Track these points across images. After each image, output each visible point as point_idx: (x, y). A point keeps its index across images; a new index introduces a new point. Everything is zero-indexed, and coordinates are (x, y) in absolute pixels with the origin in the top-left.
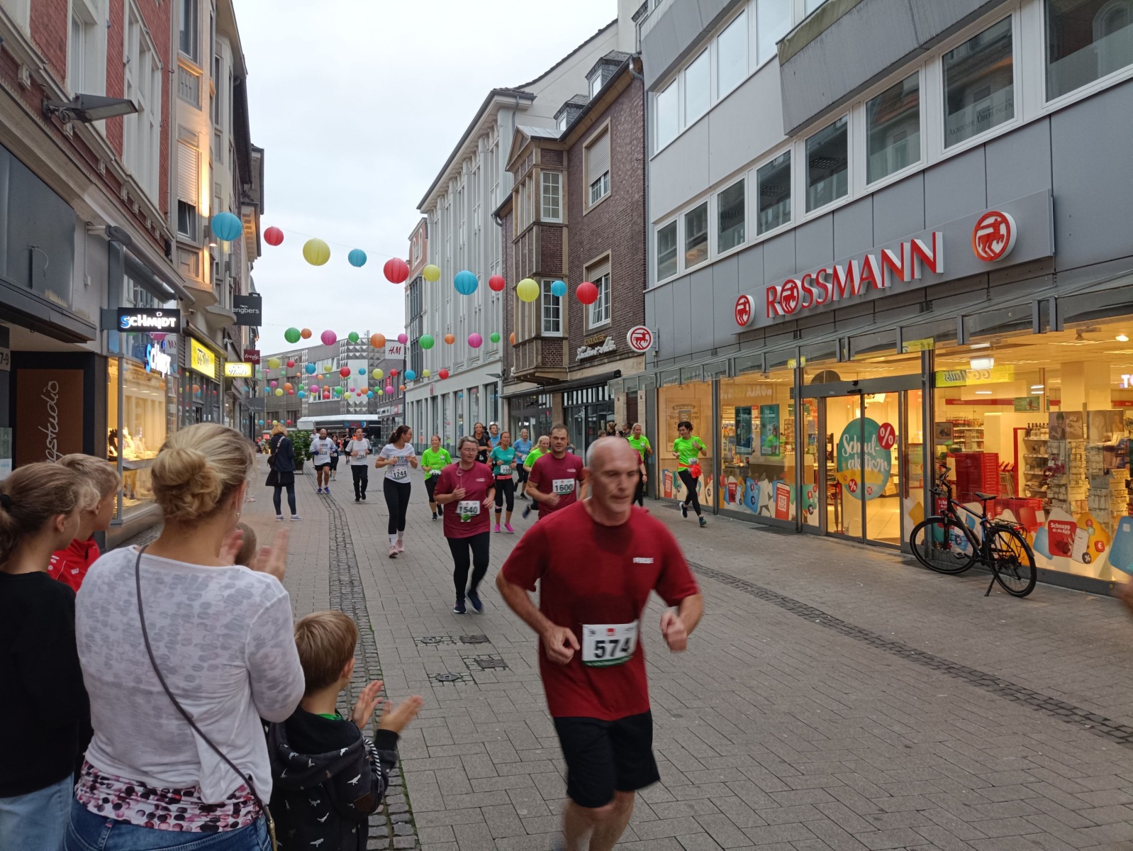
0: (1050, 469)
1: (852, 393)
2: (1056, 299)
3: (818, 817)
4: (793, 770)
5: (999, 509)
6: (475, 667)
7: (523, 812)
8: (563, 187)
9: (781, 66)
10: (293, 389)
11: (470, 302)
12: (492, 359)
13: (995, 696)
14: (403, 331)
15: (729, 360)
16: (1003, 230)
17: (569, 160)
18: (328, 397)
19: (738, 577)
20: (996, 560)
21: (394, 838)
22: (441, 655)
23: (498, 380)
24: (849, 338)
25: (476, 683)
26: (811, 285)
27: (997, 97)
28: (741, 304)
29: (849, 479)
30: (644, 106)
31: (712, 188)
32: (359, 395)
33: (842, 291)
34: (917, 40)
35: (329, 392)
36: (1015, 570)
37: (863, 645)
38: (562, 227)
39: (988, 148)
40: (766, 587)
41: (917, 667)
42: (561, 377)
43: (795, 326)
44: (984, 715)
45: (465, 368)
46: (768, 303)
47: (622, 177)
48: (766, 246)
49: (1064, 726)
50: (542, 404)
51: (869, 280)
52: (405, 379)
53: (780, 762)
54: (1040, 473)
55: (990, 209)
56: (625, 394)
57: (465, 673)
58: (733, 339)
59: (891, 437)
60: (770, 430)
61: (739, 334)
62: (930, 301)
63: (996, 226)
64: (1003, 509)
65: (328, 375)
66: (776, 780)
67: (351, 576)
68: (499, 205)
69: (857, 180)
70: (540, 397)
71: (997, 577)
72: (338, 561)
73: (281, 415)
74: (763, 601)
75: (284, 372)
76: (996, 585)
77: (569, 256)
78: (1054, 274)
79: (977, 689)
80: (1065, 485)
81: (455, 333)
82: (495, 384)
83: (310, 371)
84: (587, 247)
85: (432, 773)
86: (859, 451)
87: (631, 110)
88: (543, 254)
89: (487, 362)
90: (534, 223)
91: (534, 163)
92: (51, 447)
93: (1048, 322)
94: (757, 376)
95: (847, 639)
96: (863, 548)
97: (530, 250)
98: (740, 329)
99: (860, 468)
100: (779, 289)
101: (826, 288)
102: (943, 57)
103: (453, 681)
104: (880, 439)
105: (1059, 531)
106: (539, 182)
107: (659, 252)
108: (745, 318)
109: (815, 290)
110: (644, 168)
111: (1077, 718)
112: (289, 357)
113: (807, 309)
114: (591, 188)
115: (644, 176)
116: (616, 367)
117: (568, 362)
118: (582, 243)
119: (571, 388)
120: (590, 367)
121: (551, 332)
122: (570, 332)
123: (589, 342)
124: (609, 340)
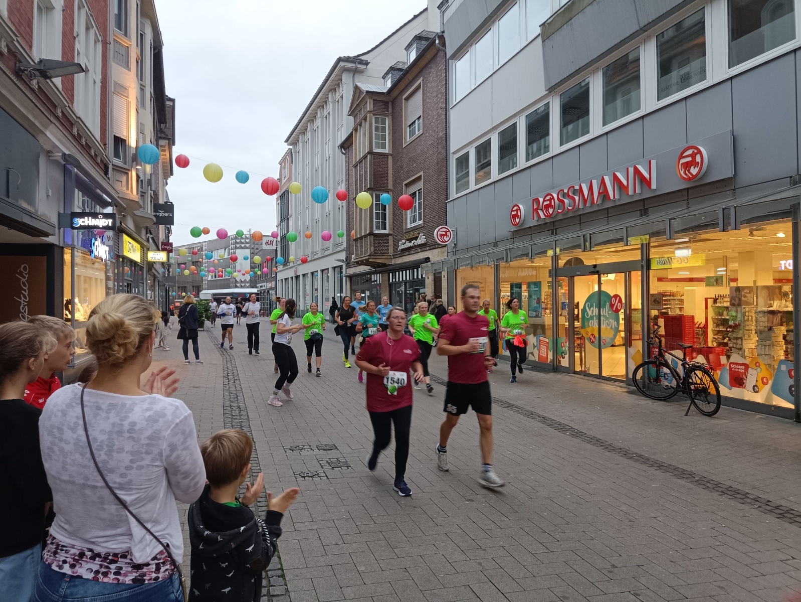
0: (730, 327)
1: (592, 273)
2: (735, 207)
3: (569, 571)
4: (551, 538)
5: (694, 354)
6: (327, 467)
7: (362, 569)
8: (389, 127)
9: (543, 42)
10: (197, 270)
11: (323, 209)
12: (338, 249)
13: (691, 486)
14: (275, 229)
15: (506, 250)
16: (698, 159)
17: (393, 108)
18: (222, 276)
19: (512, 403)
20: (692, 390)
21: (271, 588)
22: (303, 458)
23: (343, 264)
24: (590, 234)
25: (328, 478)
26: (564, 197)
27: (695, 65)
28: (515, 211)
29: (590, 334)
30: (447, 70)
31: (494, 128)
32: (244, 275)
33: (585, 201)
34: (639, 24)
35: (222, 272)
36: (706, 397)
37: (600, 449)
38: (387, 156)
39: (688, 101)
40: (533, 410)
41: (638, 465)
42: (388, 262)
43: (552, 226)
44: (685, 499)
45: (319, 255)
46: (534, 210)
47: (431, 119)
48: (532, 169)
49: (740, 506)
50: (374, 281)
51: (604, 194)
52: (276, 263)
53: (542, 532)
54: (723, 330)
55: (690, 144)
56: (433, 274)
57: (320, 471)
58: (509, 235)
59: (619, 304)
60: (535, 299)
61: (513, 232)
62: (647, 209)
63: (693, 156)
64: (698, 354)
65: (221, 261)
66: (540, 545)
67: (239, 403)
68: (343, 139)
69: (596, 124)
70: (373, 276)
71: (693, 402)
72: (230, 392)
73: (188, 289)
74: (530, 420)
75: (190, 259)
76: (693, 407)
77: (393, 176)
78: (733, 190)
79: (679, 481)
80: (741, 338)
81: (312, 231)
82: (341, 267)
83: (209, 257)
84: (406, 170)
85: (297, 541)
86: (597, 314)
87: (437, 72)
88: (375, 175)
89: (335, 251)
90: (368, 153)
91: (368, 110)
92: (23, 311)
93: (729, 224)
94: (525, 262)
95: (589, 446)
96: (599, 382)
97: (366, 172)
98: (514, 229)
99: (597, 326)
100: (541, 200)
101: (574, 199)
102: (657, 36)
103: (311, 477)
104: (612, 306)
105: (736, 370)
106: (372, 123)
107: (457, 174)
108: (517, 220)
109: (566, 201)
110: (446, 114)
111: (749, 501)
112: (193, 248)
113: (560, 214)
114: (408, 128)
115: (446, 120)
116: (426, 255)
117: (392, 252)
118: (402, 167)
119: (396, 270)
120: (408, 255)
121: (381, 230)
122: (394, 230)
123: (408, 237)
124: (421, 236)
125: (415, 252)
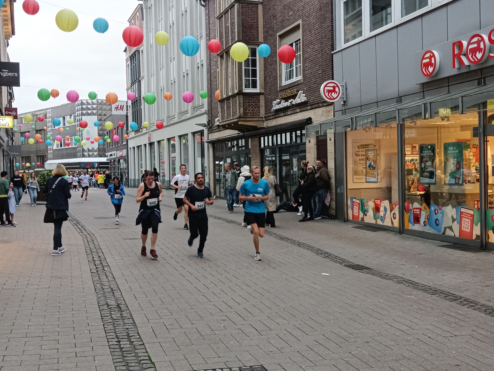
10: (42, 139)
18: (68, 145)
23: (204, 128)
32: (92, 142)
42: (259, 125)
50: (242, 147)
56: (315, 137)
65: (68, 128)
77: (264, 27)
82: (202, 132)
84: (280, 19)
90: (236, 1)
97: (233, 24)
108: (431, 69)
116: (307, 115)
117: (264, 113)
118: (274, 16)
119: (268, 133)
120: (284, 116)
121: (251, 89)
122: (265, 89)
123: (283, 95)
124: (301, 94)
125: (292, 112)
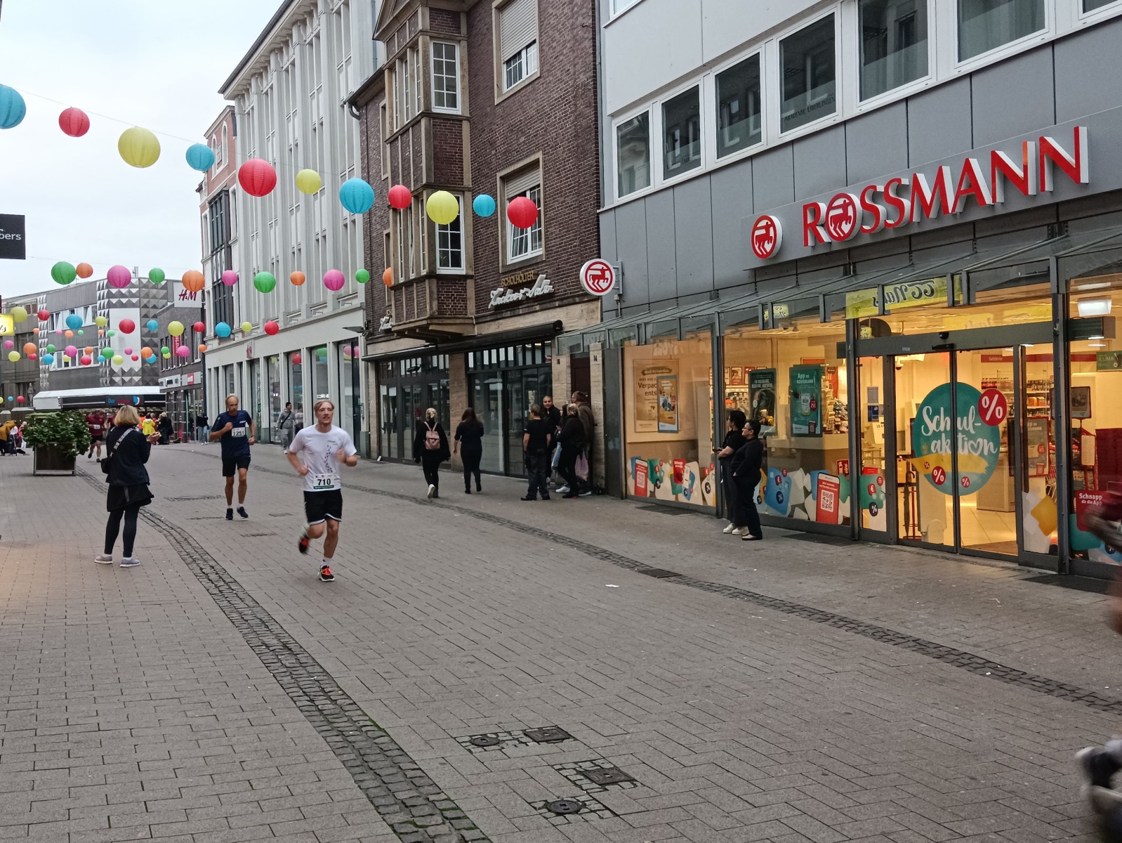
8: (462, 64)
17: (470, 27)
23: (358, 335)
26: (876, 200)
28: (762, 228)
33: (926, 208)
38: (461, 121)
42: (467, 331)
46: (807, 226)
47: (558, 48)
51: (969, 194)
56: (567, 356)
77: (473, 162)
82: (353, 341)
84: (502, 149)
90: (423, 115)
91: (420, 27)
97: (417, 152)
100: (823, 206)
101: (900, 205)
106: (428, 55)
108: (768, 247)
109: (882, 208)
110: (594, 38)
113: (868, 234)
114: (505, 66)
115: (594, 50)
116: (553, 317)
117: (473, 310)
118: (492, 143)
119: (481, 346)
120: (511, 317)
121: (450, 268)
122: (476, 269)
123: (510, 281)
124: (542, 279)
125: (527, 310)
